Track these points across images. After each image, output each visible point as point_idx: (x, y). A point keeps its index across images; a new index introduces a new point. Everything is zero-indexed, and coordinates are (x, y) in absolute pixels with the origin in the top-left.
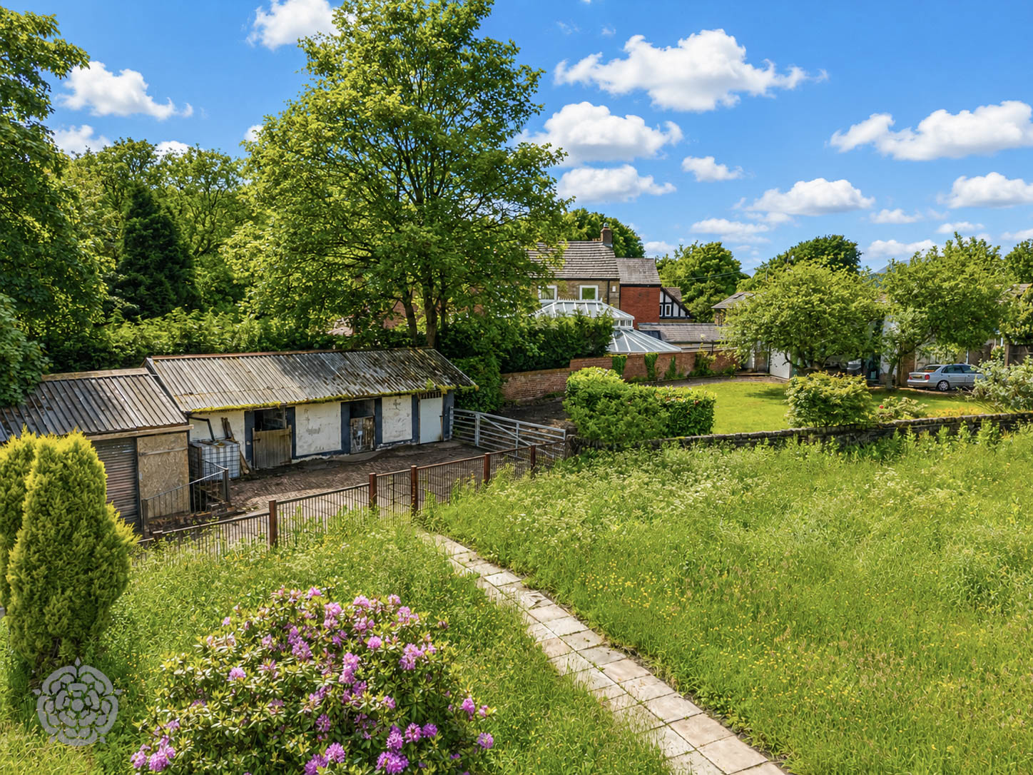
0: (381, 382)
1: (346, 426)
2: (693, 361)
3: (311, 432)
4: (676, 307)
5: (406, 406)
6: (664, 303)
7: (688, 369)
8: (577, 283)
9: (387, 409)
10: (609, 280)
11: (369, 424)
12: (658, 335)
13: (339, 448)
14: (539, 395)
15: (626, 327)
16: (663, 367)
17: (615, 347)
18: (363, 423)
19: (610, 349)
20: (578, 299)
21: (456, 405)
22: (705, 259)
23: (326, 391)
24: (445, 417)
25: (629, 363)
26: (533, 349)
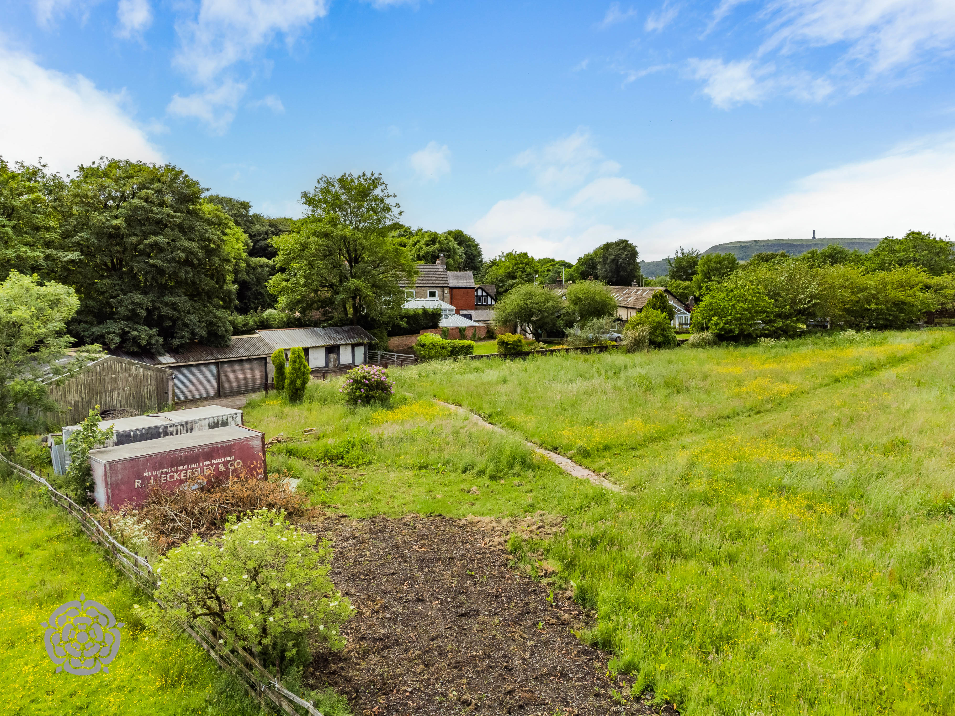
0: (341, 339)
1: (327, 357)
2: (486, 330)
3: (315, 359)
4: (489, 299)
5: (349, 348)
6: (482, 296)
7: (483, 334)
8: (426, 288)
9: (342, 350)
10: (443, 287)
11: (335, 356)
12: (470, 317)
13: (324, 365)
14: (405, 347)
15: (451, 313)
16: (470, 333)
17: (444, 323)
18: (333, 356)
19: (440, 324)
20: (427, 298)
21: (369, 349)
22: (516, 264)
23: (322, 343)
24: (365, 354)
25: (450, 332)
26: (403, 324)
